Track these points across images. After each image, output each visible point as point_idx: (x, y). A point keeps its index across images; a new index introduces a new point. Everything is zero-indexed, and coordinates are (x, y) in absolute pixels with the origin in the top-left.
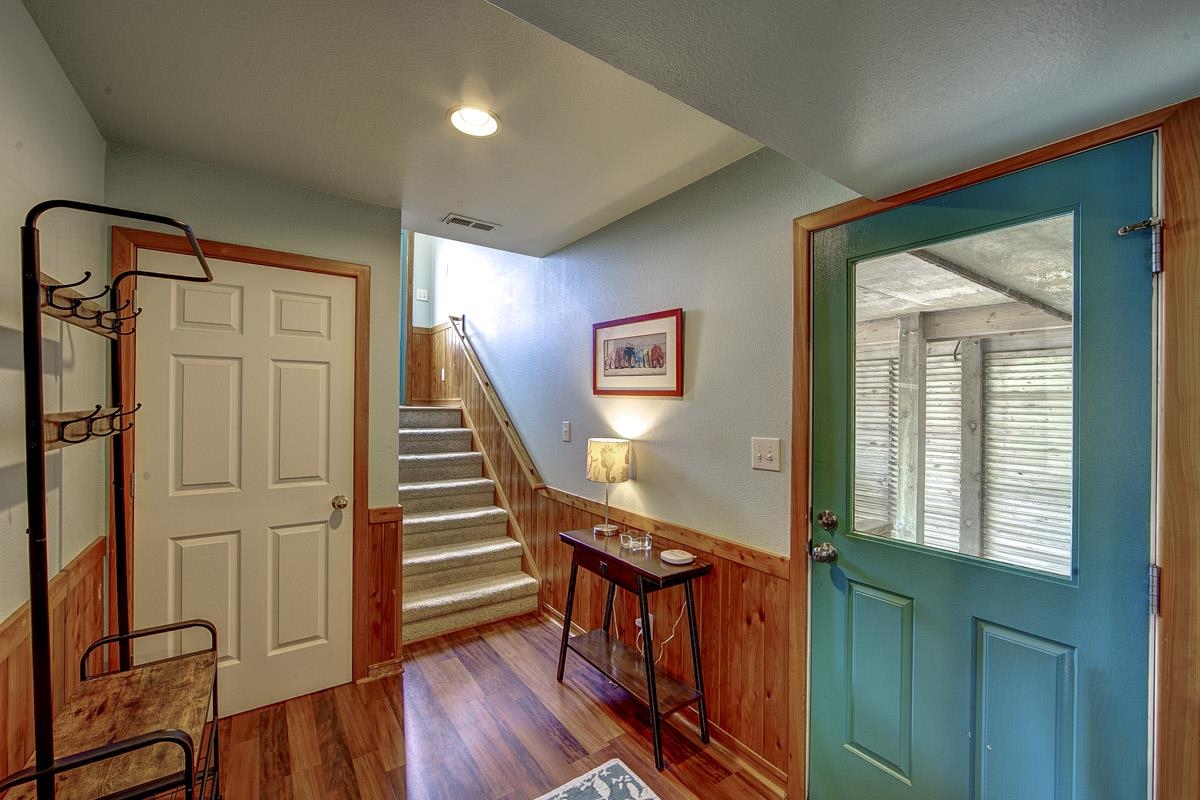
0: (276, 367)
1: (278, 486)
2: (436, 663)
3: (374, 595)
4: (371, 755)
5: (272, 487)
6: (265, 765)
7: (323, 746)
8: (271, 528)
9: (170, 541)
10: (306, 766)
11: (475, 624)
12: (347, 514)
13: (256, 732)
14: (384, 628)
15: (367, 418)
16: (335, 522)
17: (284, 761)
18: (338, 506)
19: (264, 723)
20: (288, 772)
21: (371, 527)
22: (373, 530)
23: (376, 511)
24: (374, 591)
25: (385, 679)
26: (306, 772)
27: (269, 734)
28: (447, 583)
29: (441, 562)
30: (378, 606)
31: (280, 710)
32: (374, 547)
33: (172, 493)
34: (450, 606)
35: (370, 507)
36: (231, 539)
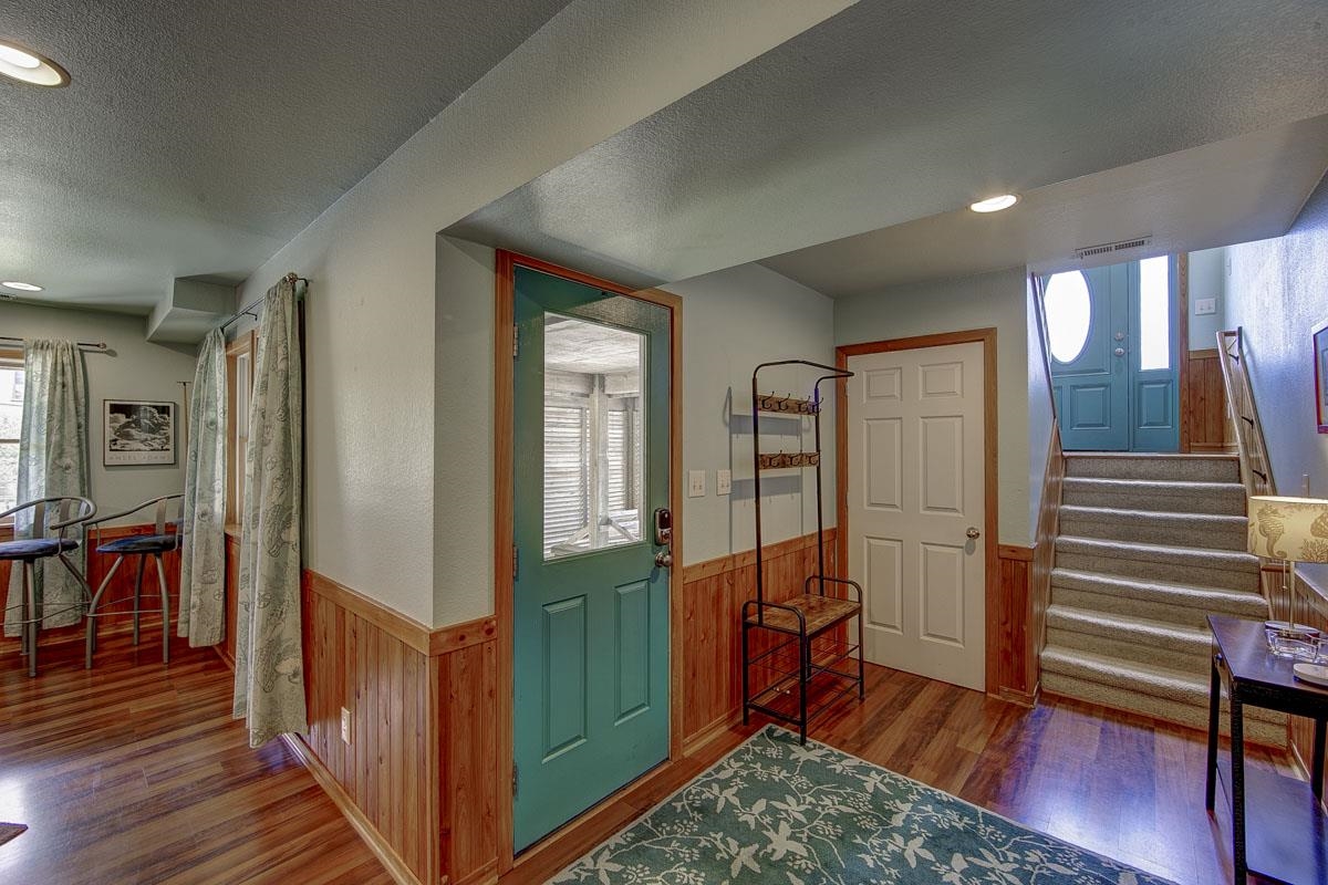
0: (924, 423)
1: (928, 513)
2: (1073, 720)
3: (1005, 623)
4: (956, 733)
5: (922, 512)
6: (895, 699)
7: (932, 712)
8: (924, 543)
9: (865, 539)
10: (914, 714)
11: (1158, 717)
12: (980, 543)
13: (903, 684)
14: (1014, 658)
15: (996, 462)
16: (970, 550)
17: (905, 705)
18: (972, 537)
19: (912, 682)
20: (903, 710)
21: (1001, 561)
22: (1003, 565)
23: (1005, 546)
24: (1004, 620)
25: (1014, 705)
26: (911, 716)
27: (908, 689)
28: (1133, 659)
29: (1125, 631)
30: (1009, 635)
31: (926, 681)
32: (1004, 579)
33: (866, 507)
34: (1117, 678)
35: (1000, 543)
36: (897, 545)
